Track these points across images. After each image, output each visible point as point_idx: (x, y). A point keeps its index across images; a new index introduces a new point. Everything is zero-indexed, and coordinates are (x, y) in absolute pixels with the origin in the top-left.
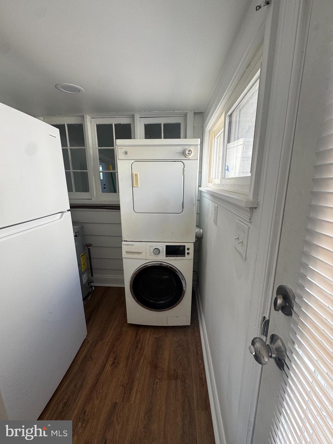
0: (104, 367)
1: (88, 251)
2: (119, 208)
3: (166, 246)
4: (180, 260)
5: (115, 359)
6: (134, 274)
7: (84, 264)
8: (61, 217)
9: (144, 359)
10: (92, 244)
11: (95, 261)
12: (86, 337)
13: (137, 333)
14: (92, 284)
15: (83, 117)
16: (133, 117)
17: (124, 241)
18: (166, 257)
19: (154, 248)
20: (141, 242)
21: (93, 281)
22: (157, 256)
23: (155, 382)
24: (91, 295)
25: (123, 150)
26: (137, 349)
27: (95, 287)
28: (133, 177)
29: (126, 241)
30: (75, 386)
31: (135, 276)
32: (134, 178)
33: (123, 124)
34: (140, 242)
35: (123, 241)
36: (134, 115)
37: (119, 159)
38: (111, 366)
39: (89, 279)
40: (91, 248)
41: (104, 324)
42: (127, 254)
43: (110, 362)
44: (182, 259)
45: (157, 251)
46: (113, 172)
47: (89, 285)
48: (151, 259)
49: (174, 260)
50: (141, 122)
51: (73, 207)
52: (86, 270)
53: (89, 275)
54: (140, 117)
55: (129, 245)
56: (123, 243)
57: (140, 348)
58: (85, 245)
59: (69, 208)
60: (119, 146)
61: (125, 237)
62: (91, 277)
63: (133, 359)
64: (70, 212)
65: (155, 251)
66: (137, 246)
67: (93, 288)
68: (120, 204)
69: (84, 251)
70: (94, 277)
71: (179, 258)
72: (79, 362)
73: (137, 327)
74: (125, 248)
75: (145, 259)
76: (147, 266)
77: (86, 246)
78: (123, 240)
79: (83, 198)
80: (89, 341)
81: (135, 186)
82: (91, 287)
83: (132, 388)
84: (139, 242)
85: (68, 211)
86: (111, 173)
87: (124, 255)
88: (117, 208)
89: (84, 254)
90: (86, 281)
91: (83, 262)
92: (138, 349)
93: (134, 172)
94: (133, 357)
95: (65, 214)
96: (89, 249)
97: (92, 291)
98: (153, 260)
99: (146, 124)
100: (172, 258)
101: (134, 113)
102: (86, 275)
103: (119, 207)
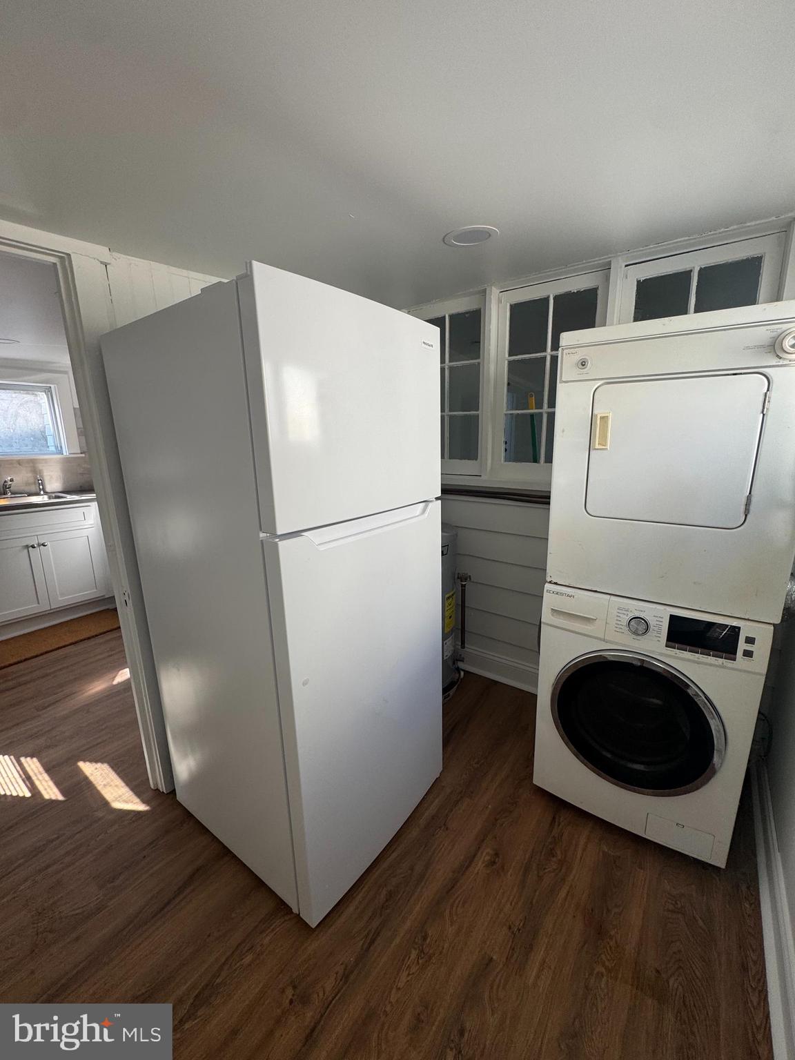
0: (471, 859)
1: (462, 590)
2: (548, 500)
3: (671, 616)
4: (717, 666)
5: (497, 855)
6: (565, 670)
7: (450, 617)
8: (424, 511)
9: (568, 892)
10: (470, 576)
11: (472, 614)
12: (439, 776)
13: (554, 818)
14: (461, 665)
15: (484, 293)
16: (607, 267)
17: (550, 582)
18: (666, 646)
19: (631, 615)
20: (596, 591)
21: (464, 658)
22: (639, 638)
23: (595, 972)
24: (455, 687)
25: (577, 358)
26: (552, 859)
27: (466, 672)
28: (596, 423)
29: (556, 583)
30: (412, 869)
31: (569, 674)
32: (595, 427)
33: (577, 292)
34: (592, 593)
35: (546, 582)
36: (609, 263)
37: (563, 379)
38: (487, 866)
39: (455, 651)
40: (468, 585)
41: (477, 763)
42: (553, 615)
43: (484, 856)
44: (722, 666)
45: (640, 626)
46: (536, 414)
47: (454, 663)
48: (617, 643)
49: (694, 662)
50: (627, 278)
51: (448, 491)
52: (452, 631)
53: (457, 643)
54: (626, 266)
55: (562, 594)
56: (547, 586)
57: (560, 860)
58: (456, 577)
59: (439, 494)
60: (566, 349)
61: (552, 572)
62: (460, 647)
63: (540, 878)
64: (440, 501)
65: (633, 623)
66: (582, 602)
67: (462, 673)
68: (550, 492)
69: (453, 590)
70: (466, 649)
71: (711, 660)
72: (422, 822)
73: (558, 804)
74: (550, 599)
75: (600, 639)
76: (607, 658)
77: (458, 578)
78: (548, 579)
79: (466, 472)
80: (444, 787)
81: (597, 447)
82: (458, 670)
83: (531, 947)
84: (590, 592)
85: (437, 499)
86: (532, 416)
87: (546, 616)
88: (543, 499)
89: (453, 595)
90: (449, 655)
91: (450, 612)
92: (554, 859)
93: (599, 412)
94: (541, 873)
95: (431, 504)
96: (463, 586)
97: (458, 680)
98: (624, 645)
99: (642, 279)
100: (687, 655)
101: (610, 258)
102: (450, 642)
103: (549, 497)
